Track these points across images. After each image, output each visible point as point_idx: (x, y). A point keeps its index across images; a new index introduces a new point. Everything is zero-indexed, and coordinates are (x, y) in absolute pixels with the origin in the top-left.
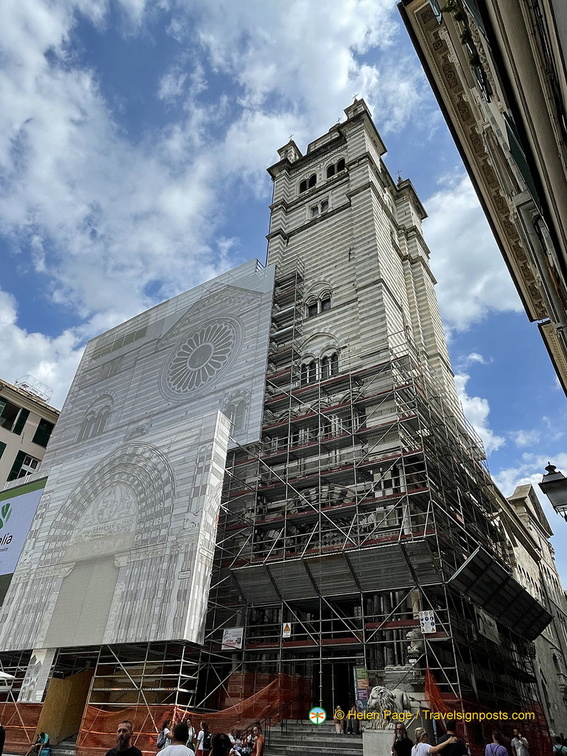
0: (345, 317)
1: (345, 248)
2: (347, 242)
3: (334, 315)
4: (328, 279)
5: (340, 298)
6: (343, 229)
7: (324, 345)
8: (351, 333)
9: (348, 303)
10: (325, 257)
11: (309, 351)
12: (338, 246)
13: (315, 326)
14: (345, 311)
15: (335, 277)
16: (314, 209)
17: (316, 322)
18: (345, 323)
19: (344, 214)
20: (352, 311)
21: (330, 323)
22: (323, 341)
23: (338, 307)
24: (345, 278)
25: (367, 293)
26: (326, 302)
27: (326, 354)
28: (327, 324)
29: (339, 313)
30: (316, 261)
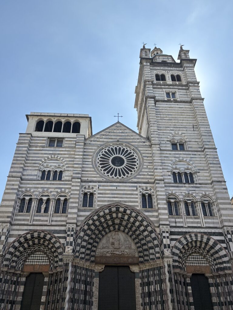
0: (196, 158)
1: (190, 123)
2: (191, 120)
3: (190, 154)
4: (183, 135)
5: (191, 147)
6: (187, 113)
7: (186, 167)
8: (200, 166)
9: (197, 151)
10: (180, 123)
11: (178, 167)
12: (186, 120)
13: (181, 156)
14: (195, 155)
15: (187, 136)
16: (168, 94)
17: (180, 154)
18: (197, 161)
19: (187, 106)
20: (199, 156)
21: (189, 157)
22: (185, 165)
23: (192, 151)
24: (193, 139)
25: (210, 152)
26: (182, 145)
27: (186, 171)
28: (187, 157)
29: (193, 155)
30: (175, 123)
